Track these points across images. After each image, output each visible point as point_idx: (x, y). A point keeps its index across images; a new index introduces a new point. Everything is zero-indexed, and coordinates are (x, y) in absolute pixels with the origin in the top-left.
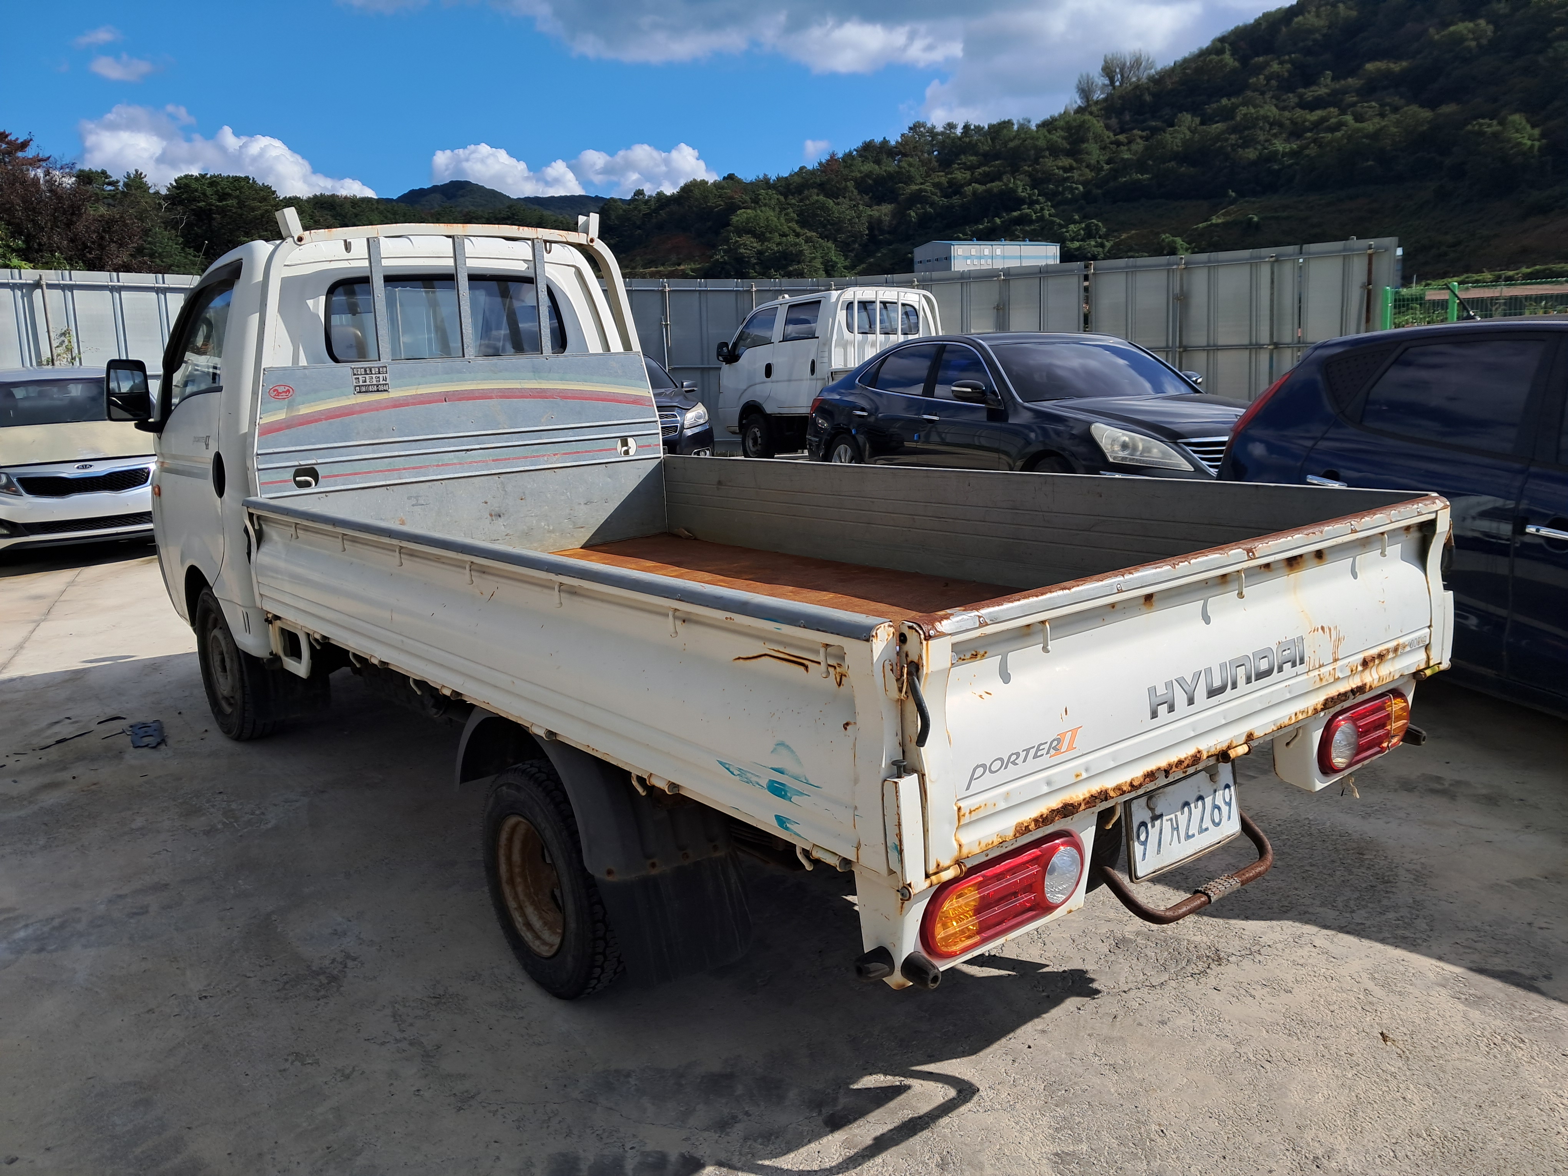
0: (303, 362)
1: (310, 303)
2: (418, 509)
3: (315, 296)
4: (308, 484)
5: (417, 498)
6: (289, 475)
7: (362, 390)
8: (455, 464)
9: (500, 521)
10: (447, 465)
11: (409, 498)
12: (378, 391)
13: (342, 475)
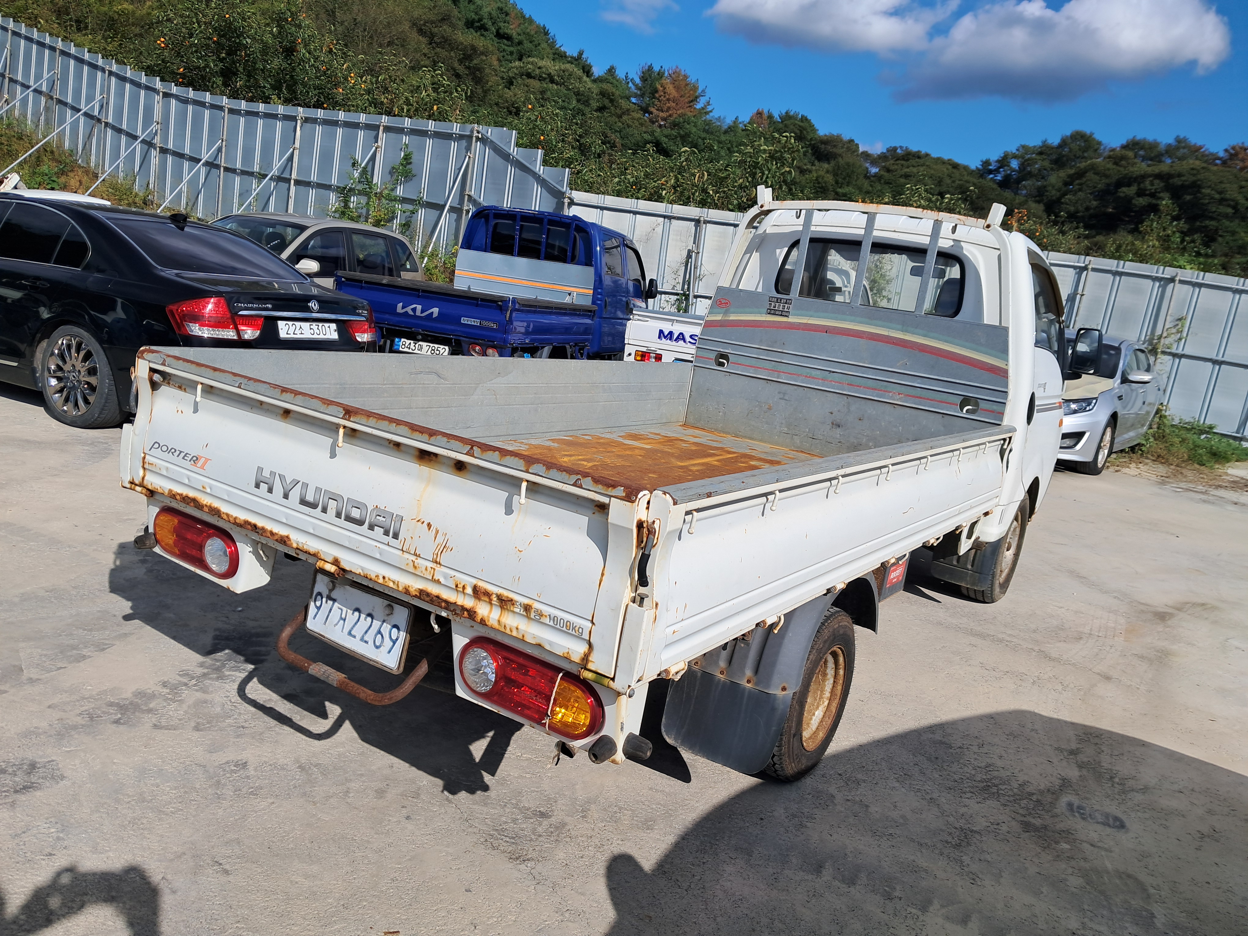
0: (760, 290)
1: (778, 251)
2: (783, 402)
3: (782, 248)
4: (722, 365)
5: (784, 394)
6: (713, 356)
7: (771, 312)
8: (819, 379)
9: (838, 431)
10: (813, 378)
11: (779, 393)
12: (781, 315)
13: (743, 365)
